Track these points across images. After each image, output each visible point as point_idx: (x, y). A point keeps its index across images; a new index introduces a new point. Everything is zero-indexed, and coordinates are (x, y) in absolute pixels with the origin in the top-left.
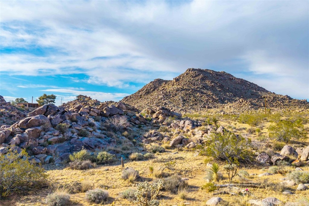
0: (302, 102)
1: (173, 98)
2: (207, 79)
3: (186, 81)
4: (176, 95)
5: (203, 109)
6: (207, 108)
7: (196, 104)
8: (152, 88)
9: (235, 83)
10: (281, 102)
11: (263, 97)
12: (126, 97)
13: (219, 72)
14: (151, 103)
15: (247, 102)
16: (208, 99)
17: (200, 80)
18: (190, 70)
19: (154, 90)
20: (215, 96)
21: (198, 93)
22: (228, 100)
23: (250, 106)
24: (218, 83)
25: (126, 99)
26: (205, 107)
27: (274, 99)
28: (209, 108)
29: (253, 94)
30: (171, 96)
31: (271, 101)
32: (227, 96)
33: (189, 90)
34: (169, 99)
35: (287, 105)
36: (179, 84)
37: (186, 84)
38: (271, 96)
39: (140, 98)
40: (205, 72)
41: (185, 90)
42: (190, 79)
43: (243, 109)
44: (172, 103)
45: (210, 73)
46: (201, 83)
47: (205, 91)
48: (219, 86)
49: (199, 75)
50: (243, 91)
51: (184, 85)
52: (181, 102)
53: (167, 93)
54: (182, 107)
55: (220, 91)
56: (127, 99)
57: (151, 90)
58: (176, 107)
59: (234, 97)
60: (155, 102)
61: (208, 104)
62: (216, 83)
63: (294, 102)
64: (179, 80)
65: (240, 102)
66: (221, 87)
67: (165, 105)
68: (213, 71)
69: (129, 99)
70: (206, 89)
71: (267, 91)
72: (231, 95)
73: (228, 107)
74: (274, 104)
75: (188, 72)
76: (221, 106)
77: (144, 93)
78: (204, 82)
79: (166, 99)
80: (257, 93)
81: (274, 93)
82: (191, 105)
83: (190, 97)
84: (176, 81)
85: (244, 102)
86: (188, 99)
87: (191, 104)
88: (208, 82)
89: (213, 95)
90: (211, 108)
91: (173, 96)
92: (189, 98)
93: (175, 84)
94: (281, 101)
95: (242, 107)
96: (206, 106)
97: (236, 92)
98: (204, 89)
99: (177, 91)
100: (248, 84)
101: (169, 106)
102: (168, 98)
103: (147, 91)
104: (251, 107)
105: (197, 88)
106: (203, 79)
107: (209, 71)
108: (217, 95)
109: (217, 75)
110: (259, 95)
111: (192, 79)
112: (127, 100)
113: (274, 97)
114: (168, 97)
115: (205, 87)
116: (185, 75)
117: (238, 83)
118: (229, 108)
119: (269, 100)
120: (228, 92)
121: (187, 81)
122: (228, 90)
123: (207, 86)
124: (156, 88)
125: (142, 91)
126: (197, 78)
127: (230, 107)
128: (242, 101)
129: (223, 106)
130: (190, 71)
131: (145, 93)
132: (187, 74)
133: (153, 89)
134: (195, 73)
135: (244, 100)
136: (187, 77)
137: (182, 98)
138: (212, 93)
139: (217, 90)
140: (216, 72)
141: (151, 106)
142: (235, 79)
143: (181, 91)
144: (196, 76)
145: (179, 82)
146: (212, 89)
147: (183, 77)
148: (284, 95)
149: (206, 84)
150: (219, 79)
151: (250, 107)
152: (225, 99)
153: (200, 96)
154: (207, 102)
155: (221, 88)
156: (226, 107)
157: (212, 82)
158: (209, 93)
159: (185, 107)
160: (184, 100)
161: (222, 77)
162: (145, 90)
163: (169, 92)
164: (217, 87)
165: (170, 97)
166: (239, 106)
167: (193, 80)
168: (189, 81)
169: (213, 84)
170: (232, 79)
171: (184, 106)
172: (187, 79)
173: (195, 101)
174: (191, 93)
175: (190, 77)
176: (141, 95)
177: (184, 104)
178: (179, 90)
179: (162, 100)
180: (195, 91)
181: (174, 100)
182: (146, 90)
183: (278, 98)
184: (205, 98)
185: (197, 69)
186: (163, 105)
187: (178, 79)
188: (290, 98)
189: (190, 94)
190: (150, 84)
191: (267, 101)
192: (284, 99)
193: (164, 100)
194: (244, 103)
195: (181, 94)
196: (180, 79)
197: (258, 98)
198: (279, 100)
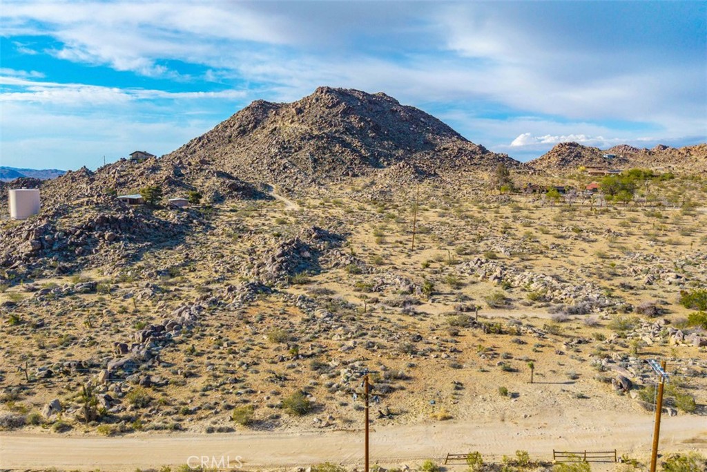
0: (499, 158)
1: (295, 154)
2: (353, 114)
3: (316, 116)
4: (300, 148)
5: (345, 178)
6: (352, 176)
7: (334, 169)
8: (250, 121)
10: (468, 159)
11: (442, 148)
12: (200, 139)
13: (374, 96)
14: (257, 163)
15: (410, 167)
16: (354, 158)
17: (340, 115)
18: (322, 92)
19: (255, 127)
20: (364, 150)
21: (337, 145)
22: (385, 157)
23: (412, 176)
24: (370, 121)
25: (201, 144)
26: (348, 175)
28: (355, 175)
29: (427, 143)
30: (293, 151)
31: (454, 157)
32: (384, 147)
33: (323, 138)
34: (290, 156)
36: (303, 122)
37: (317, 122)
39: (230, 142)
40: (349, 95)
41: (314, 138)
42: (324, 112)
43: (403, 181)
44: (296, 166)
45: (358, 99)
46: (342, 121)
47: (348, 139)
48: (372, 127)
49: (338, 103)
50: (411, 136)
51: (312, 124)
52: (310, 164)
53: (285, 144)
54: (313, 173)
55: (373, 138)
56: (203, 144)
57: (250, 126)
58: (303, 174)
59: (395, 149)
60: (265, 161)
61: (353, 168)
62: (368, 122)
64: (303, 112)
65: (401, 168)
66: (376, 129)
67: (284, 169)
68: (363, 92)
69: (206, 144)
70: (351, 134)
72: (392, 145)
73: (383, 175)
74: (457, 163)
75: (318, 94)
76: (373, 172)
77: (236, 133)
78: (348, 119)
79: (285, 156)
80: (434, 140)
82: (326, 171)
83: (325, 154)
84: (298, 114)
85: (406, 167)
86: (322, 158)
87: (327, 168)
88: (354, 119)
89: (361, 147)
90: (357, 176)
91: (296, 151)
92: (323, 156)
93: (296, 118)
95: (402, 176)
96: (350, 173)
97: (399, 139)
98: (346, 134)
99: (302, 139)
100: (421, 121)
101: (291, 172)
102: (287, 155)
103: (242, 128)
104: (414, 178)
105: (336, 132)
106: (345, 113)
107: (356, 94)
108: (368, 146)
109: (370, 102)
111: (327, 111)
112: (202, 146)
113: (460, 149)
114: (287, 152)
115: (349, 130)
116: (314, 101)
117: (405, 119)
119: (450, 155)
120: (387, 140)
121: (318, 116)
122: (387, 134)
123: (353, 128)
124: (259, 123)
125: (231, 127)
126: (335, 110)
127: (386, 175)
129: (375, 172)
130: (323, 94)
131: (239, 133)
132: (317, 100)
133: (252, 125)
134: (332, 98)
136: (317, 106)
137: (312, 155)
138: (359, 144)
139: (368, 135)
140: (369, 95)
141: (260, 169)
142: (400, 110)
143: (309, 139)
144: (334, 106)
145: (303, 117)
146: (361, 133)
147: (310, 106)
148: (476, 144)
149: (351, 122)
150: (374, 110)
151: (412, 178)
152: (380, 154)
153: (340, 151)
154: (351, 164)
155: (374, 132)
156: (380, 175)
157: (361, 120)
158: (356, 143)
159: (316, 174)
160: (315, 161)
161: (378, 107)
162: (236, 126)
163: (289, 141)
164: (369, 129)
165: (290, 152)
166: (398, 174)
167: (328, 114)
168: (321, 117)
169: (362, 124)
170: (396, 110)
171: (315, 171)
172: (318, 111)
173: (333, 162)
174: (325, 145)
175: (323, 106)
176: (230, 137)
177: (316, 168)
178: (305, 139)
179: (278, 157)
180: (332, 139)
181: (298, 158)
182: (240, 126)
183: (466, 150)
184: (348, 156)
185: (334, 90)
186: (281, 169)
187: (300, 108)
188: (484, 151)
189: (325, 148)
190: (246, 113)
191: (447, 157)
192: (475, 153)
193: (281, 158)
194: (405, 169)
195: (309, 147)
196: (305, 108)
197: (435, 151)
198: (465, 155)
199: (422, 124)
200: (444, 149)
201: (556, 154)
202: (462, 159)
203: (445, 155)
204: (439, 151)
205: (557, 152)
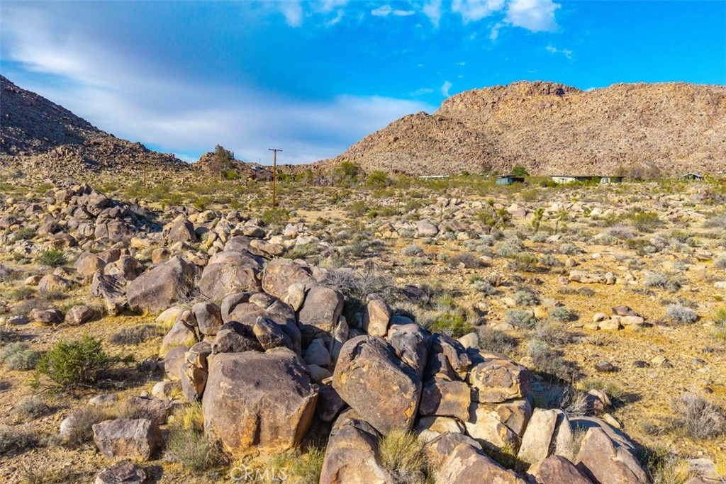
0: (166, 157)
9: (23, 103)
10: (130, 157)
11: (92, 142)
15: (74, 155)
22: (17, 145)
23: (83, 165)
27: (116, 149)
29: (69, 135)
31: (111, 154)
32: (10, 134)
35: (142, 163)
38: (109, 143)
43: (69, 171)
50: (45, 125)
59: (28, 139)
63: (154, 158)
65: (60, 155)
71: (98, 131)
72: (20, 132)
73: (32, 163)
74: (117, 160)
76: (12, 160)
80: (79, 132)
81: (112, 135)
85: (68, 154)
94: (130, 155)
95: (66, 165)
97: (29, 126)
100: (53, 109)
104: (85, 168)
110: (83, 139)
113: (115, 145)
117: (29, 103)
118: (33, 167)
119: (105, 151)
120: (12, 126)
122: (9, 118)
127: (38, 164)
128: (64, 152)
129: (17, 160)
135: (66, 151)
142: (20, 93)
148: (133, 141)
151: (83, 167)
152: (8, 142)
156: (26, 163)
166: (59, 162)
183: (123, 147)
188: (146, 151)
191: (102, 153)
192: (135, 151)
194: (67, 157)
197: (83, 145)
198: (125, 153)
199: (56, 112)
200: (95, 144)
201: (207, 164)
202: (122, 157)
203: (98, 150)
204: (89, 145)
205: (207, 161)
